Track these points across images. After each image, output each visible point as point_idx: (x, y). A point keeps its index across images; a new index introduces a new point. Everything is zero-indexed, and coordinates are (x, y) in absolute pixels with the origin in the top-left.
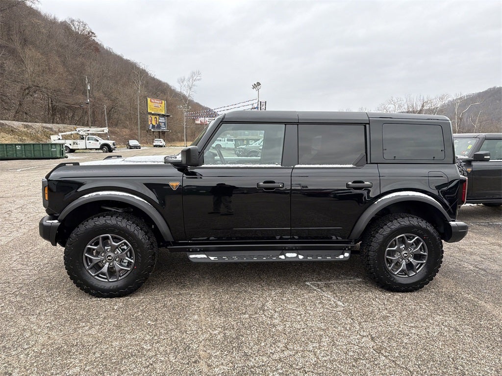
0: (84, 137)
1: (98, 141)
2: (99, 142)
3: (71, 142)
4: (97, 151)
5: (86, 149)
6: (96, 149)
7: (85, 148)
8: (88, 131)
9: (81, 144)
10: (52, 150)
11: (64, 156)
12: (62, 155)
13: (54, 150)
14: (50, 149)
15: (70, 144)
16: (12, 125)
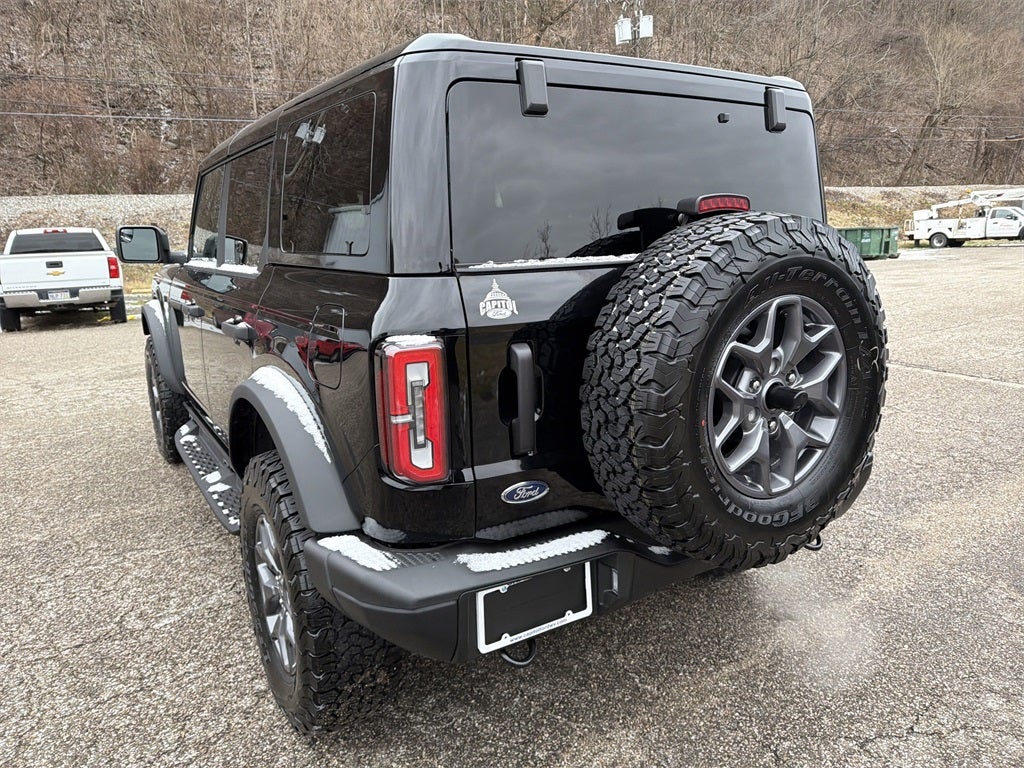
0: (986, 210)
1: (1016, 218)
2: (1017, 222)
3: (953, 223)
4: (1012, 243)
5: (985, 238)
6: (1011, 239)
7: (983, 236)
8: (999, 196)
9: (974, 228)
10: (863, 241)
11: (891, 252)
12: (886, 251)
13: (866, 241)
14: (859, 239)
15: (950, 229)
16: (860, 195)
